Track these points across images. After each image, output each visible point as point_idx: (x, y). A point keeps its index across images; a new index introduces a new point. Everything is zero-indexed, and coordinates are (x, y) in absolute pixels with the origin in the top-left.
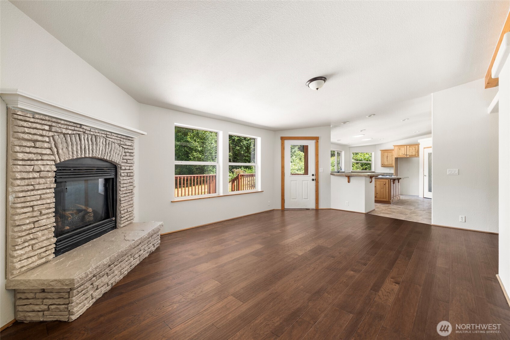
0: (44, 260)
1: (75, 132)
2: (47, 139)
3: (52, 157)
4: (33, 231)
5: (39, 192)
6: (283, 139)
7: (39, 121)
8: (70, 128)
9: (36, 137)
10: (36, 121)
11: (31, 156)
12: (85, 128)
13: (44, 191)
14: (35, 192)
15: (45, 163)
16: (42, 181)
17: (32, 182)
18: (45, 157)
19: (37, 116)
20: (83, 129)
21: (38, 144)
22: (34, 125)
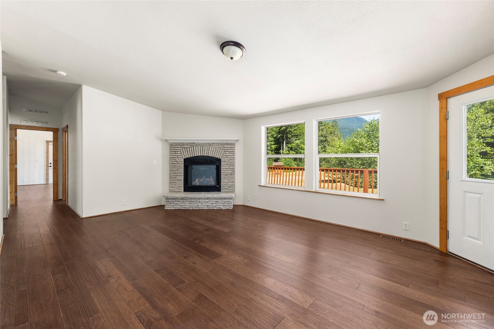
0: (178, 191)
1: (191, 146)
2: (179, 150)
3: (181, 156)
4: (175, 180)
5: (177, 168)
6: (444, 97)
7: (177, 145)
8: (188, 145)
9: (175, 150)
10: (176, 145)
11: (175, 157)
12: (196, 143)
13: (178, 168)
14: (175, 168)
15: (178, 158)
16: (178, 164)
17: (175, 164)
18: (179, 157)
19: (176, 144)
20: (195, 144)
21: (176, 152)
22: (175, 147)
